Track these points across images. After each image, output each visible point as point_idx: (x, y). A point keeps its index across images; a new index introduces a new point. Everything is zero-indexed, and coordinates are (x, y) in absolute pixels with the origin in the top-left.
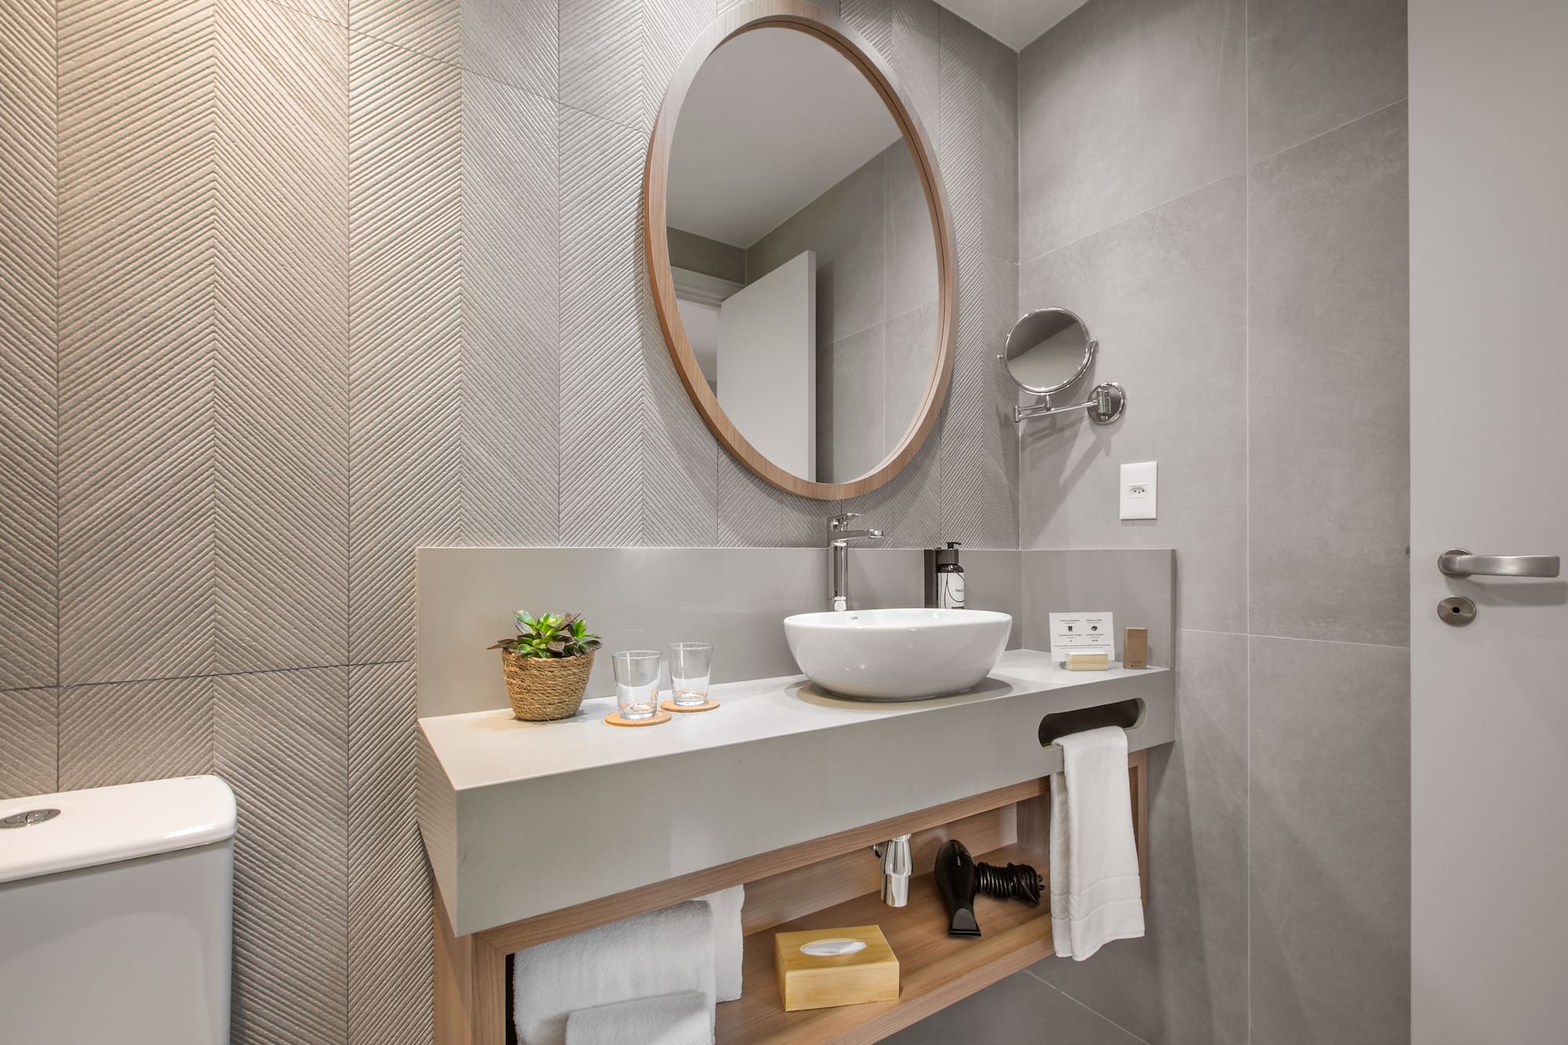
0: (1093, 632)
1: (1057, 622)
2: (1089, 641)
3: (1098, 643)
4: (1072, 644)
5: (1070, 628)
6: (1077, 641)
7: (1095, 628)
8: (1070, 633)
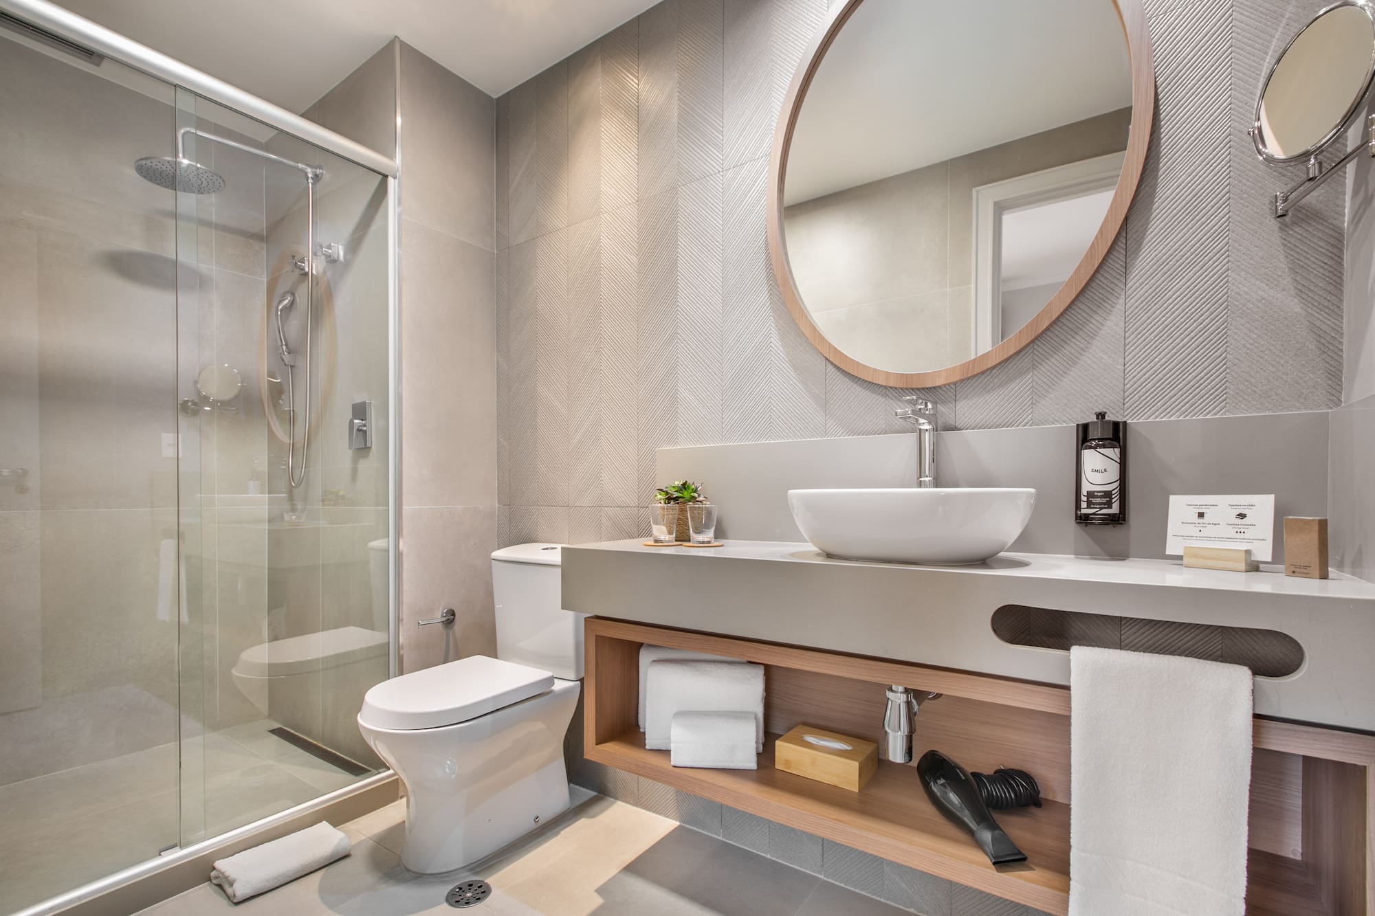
0: (1239, 521)
1: (1181, 507)
2: (1231, 532)
3: (1245, 536)
4: (1201, 534)
5: (1201, 515)
6: (1209, 531)
7: (1242, 516)
8: (1201, 521)
